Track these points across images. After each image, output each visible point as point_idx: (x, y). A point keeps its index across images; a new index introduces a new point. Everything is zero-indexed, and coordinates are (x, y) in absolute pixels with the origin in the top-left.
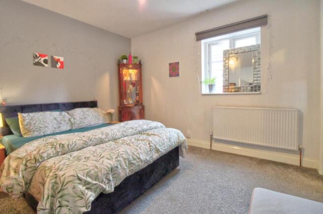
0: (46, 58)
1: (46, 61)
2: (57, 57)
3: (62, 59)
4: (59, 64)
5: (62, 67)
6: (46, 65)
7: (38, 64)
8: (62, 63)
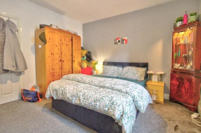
0: (119, 40)
1: (119, 41)
2: (124, 38)
3: (126, 38)
4: (125, 41)
5: (126, 42)
6: (119, 43)
7: (116, 43)
8: (126, 40)
